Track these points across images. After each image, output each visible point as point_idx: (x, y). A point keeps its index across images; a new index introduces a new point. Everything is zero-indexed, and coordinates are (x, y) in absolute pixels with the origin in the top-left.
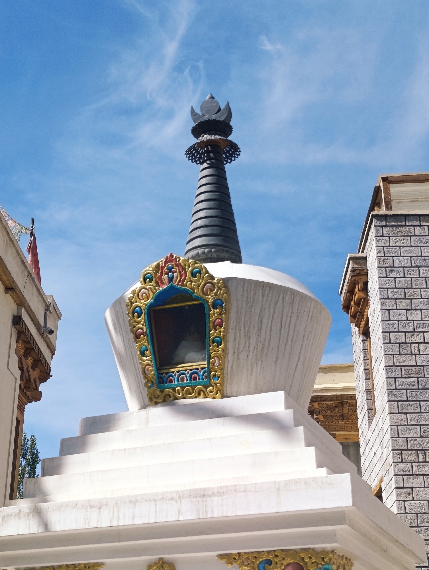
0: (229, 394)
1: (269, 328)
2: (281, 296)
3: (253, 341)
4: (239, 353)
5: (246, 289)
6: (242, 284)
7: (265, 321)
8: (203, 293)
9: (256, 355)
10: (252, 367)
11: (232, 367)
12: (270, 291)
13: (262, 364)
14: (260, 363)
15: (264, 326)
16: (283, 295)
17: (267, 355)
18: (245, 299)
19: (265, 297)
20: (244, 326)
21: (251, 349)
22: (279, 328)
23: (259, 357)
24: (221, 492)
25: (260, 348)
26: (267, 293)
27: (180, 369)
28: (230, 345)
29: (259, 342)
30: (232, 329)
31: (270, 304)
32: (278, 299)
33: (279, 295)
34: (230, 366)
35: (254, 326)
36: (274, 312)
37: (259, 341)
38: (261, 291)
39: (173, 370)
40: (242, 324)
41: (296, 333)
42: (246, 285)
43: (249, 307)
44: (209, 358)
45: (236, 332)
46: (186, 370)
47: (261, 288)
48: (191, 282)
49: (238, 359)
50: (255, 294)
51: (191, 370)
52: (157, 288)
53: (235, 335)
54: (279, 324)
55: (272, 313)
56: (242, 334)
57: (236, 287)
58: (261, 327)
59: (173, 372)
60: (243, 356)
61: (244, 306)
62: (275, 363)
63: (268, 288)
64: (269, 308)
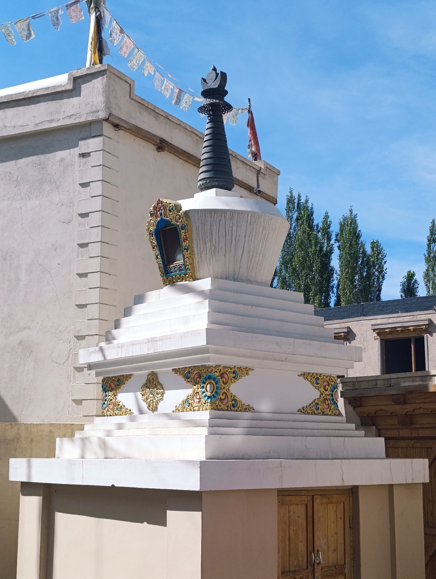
0: (199, 278)
1: (217, 236)
2: (223, 215)
3: (208, 245)
4: (201, 254)
5: (199, 215)
6: (197, 212)
7: (214, 233)
8: (176, 221)
9: (211, 253)
10: (210, 261)
11: (198, 262)
12: (215, 214)
13: (215, 258)
14: (214, 258)
15: (214, 235)
16: (225, 214)
17: (218, 252)
18: (200, 221)
19: (212, 218)
20: (202, 237)
21: (208, 250)
22: (224, 235)
23: (213, 254)
24: (162, 339)
25: (213, 248)
26: (213, 215)
27: (175, 265)
28: (195, 249)
29: (212, 246)
30: (195, 240)
31: (216, 222)
32: (221, 218)
33: (222, 215)
34: (197, 261)
35: (208, 236)
36: (219, 226)
37: (212, 244)
38: (209, 216)
39: (171, 266)
40: (201, 237)
41: (238, 236)
42: (199, 213)
43: (203, 225)
44: (184, 259)
45: (197, 241)
46: (177, 266)
47: (209, 213)
48: (170, 215)
49: (201, 257)
50: (205, 217)
51: (179, 265)
52: (156, 219)
53: (197, 243)
54: (224, 233)
55: (218, 227)
56: (201, 242)
57: (194, 215)
58: (212, 236)
59: (172, 267)
60: (203, 255)
61: (200, 225)
62: (225, 256)
63: (213, 213)
64: (216, 224)
